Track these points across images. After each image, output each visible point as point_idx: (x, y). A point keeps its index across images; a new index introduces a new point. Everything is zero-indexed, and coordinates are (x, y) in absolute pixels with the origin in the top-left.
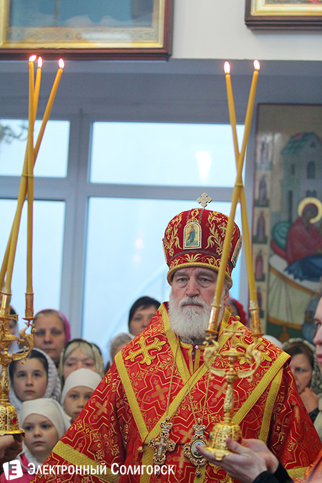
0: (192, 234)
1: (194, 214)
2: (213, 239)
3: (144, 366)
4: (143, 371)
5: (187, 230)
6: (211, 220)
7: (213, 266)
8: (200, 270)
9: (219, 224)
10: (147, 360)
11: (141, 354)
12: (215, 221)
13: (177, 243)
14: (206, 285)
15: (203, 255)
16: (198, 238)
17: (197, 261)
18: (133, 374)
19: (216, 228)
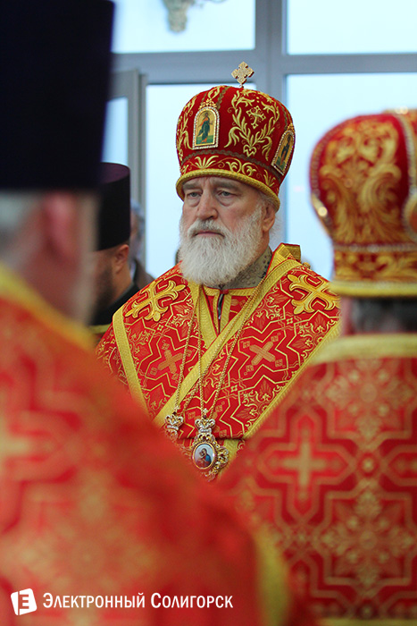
0: (206, 125)
1: (212, 95)
2: (237, 132)
3: (151, 323)
4: (148, 331)
5: (198, 120)
6: (235, 103)
7: (235, 174)
8: (216, 179)
9: (249, 107)
10: (156, 314)
11: (148, 306)
12: (242, 105)
13: (187, 139)
14: (227, 201)
15: (221, 157)
16: (214, 132)
17: (210, 167)
18: (135, 336)
19: (244, 114)
